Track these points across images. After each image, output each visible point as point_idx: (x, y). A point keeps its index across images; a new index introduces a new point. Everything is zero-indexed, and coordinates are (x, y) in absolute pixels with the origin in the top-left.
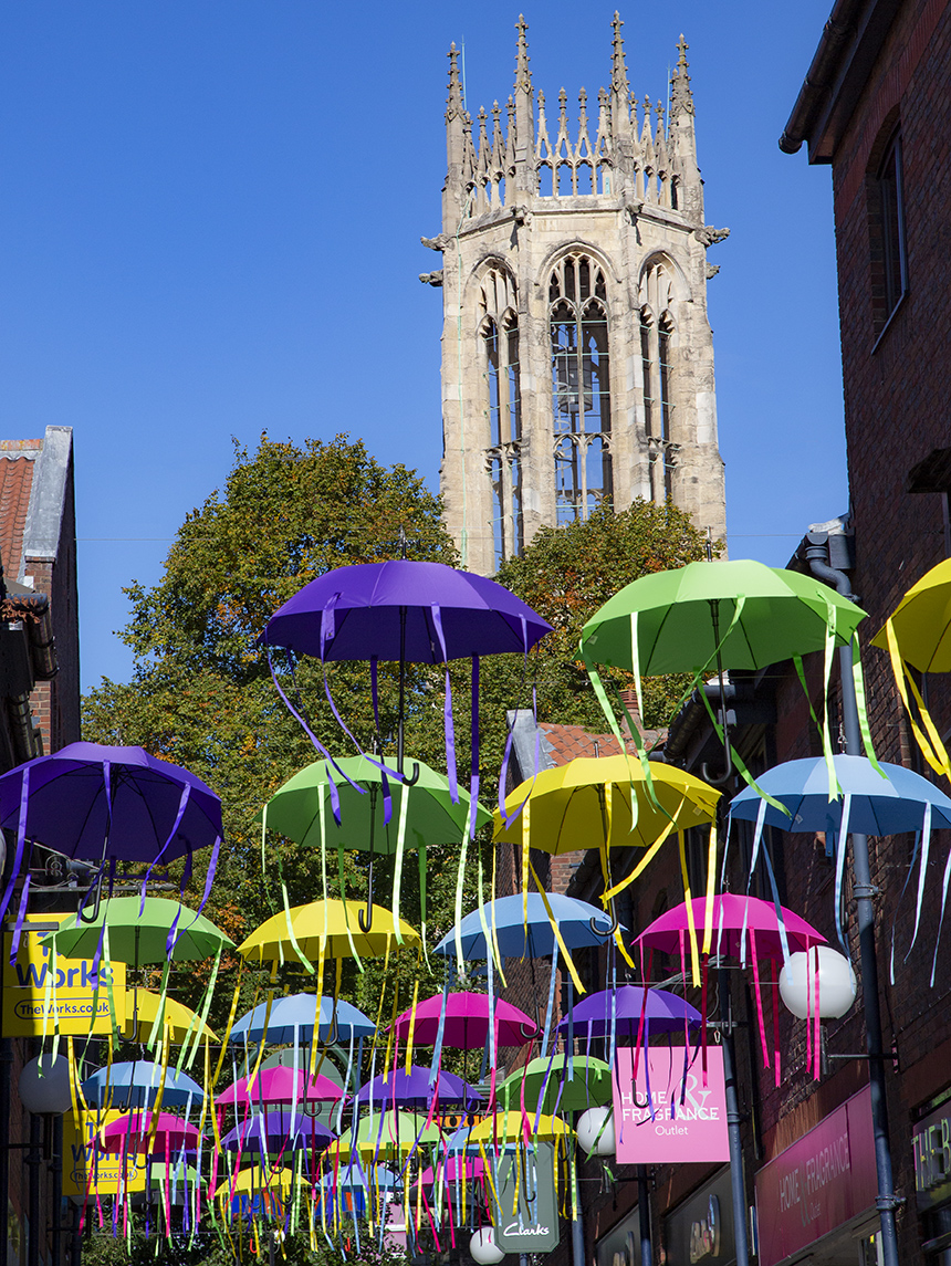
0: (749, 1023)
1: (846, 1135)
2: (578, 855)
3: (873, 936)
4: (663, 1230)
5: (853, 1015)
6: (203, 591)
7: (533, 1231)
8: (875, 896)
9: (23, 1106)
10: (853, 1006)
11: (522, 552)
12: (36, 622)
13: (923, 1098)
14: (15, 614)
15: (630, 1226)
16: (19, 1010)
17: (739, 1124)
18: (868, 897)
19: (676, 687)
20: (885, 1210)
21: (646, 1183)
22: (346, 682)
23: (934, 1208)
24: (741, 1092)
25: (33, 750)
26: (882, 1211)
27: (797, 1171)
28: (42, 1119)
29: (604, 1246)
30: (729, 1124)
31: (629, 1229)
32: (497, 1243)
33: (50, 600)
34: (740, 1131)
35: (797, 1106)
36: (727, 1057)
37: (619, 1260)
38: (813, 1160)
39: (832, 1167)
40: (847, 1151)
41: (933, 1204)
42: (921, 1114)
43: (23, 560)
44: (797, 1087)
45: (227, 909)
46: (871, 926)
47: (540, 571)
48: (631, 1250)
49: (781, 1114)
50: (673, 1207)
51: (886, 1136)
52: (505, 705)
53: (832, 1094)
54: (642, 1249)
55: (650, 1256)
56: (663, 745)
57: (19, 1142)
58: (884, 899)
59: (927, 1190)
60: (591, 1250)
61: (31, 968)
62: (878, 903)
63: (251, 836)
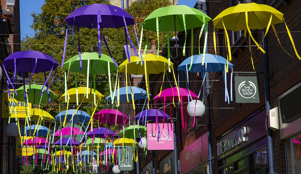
0: (180, 118)
1: (201, 143)
2: (140, 79)
3: (209, 97)
4: (158, 166)
5: (204, 116)
6: (51, 15)
7: (127, 166)
8: (210, 88)
9: (7, 135)
10: (204, 114)
11: (128, 8)
12: (10, 19)
13: (220, 135)
14: (4, 17)
15: (150, 165)
16: (6, 112)
17: (176, 141)
18: (209, 88)
19: (165, 41)
20: (210, 160)
21: (154, 155)
22: (85, 38)
23: (221, 160)
24: (177, 134)
25: (9, 51)
26: (209, 160)
27: (190, 152)
28: (11, 138)
29: (144, 169)
30: (174, 141)
31: (150, 166)
32: (119, 168)
33: (13, 14)
34: (177, 143)
35: (190, 137)
36: (174, 126)
37: (147, 172)
38: (193, 149)
39: (198, 151)
40: (201, 147)
41: (221, 159)
42: (219, 138)
43: (6, 5)
44: (190, 133)
45: (56, 91)
46: (209, 95)
47: (133, 12)
48: (150, 170)
49: (186, 139)
50: (160, 160)
51: (211, 143)
52: (123, 44)
53: (198, 134)
54: (153, 170)
55: (155, 171)
56: (161, 53)
57: (5, 143)
58: (212, 89)
59: (220, 155)
60: (141, 170)
61: (9, 102)
62: (211, 90)
63: (62, 74)
